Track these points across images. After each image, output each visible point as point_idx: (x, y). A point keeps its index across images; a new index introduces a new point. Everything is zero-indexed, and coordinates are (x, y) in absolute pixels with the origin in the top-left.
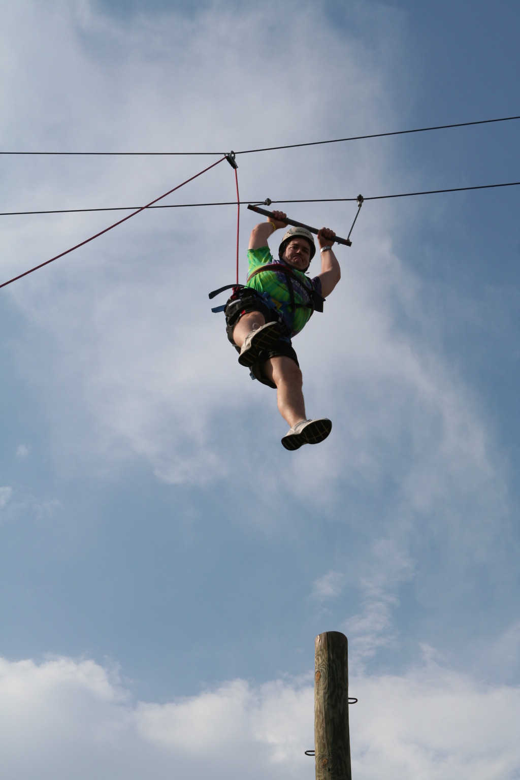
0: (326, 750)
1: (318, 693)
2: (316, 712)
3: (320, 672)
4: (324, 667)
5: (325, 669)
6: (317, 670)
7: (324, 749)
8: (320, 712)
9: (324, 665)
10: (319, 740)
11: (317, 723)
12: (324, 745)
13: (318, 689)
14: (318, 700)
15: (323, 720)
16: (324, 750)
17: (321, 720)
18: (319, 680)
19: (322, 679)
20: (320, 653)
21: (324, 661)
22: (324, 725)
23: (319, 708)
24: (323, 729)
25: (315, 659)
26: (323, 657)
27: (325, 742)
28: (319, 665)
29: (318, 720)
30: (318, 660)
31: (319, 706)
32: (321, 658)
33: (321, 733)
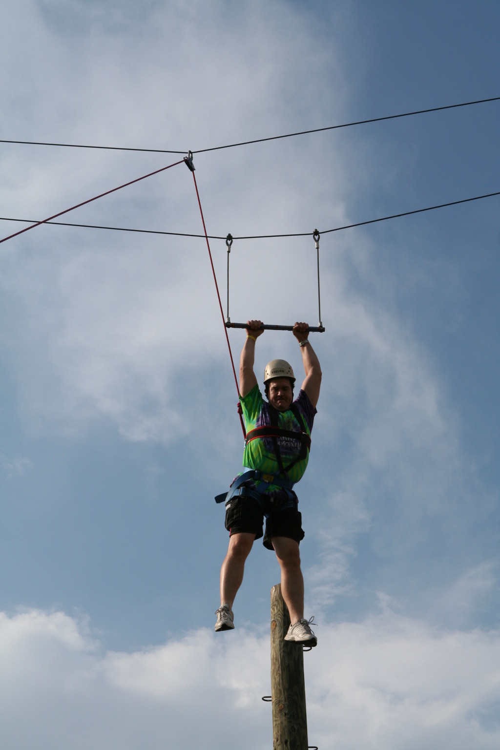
0: (282, 696)
1: (274, 642)
2: (272, 660)
3: (275, 621)
4: (279, 617)
5: (281, 618)
6: (273, 619)
7: (281, 694)
8: (276, 659)
9: (279, 614)
10: (276, 686)
11: (274, 669)
12: (280, 691)
13: (274, 638)
14: (274, 648)
15: (279, 667)
16: (280, 696)
17: (277, 668)
18: (275, 629)
19: (277, 628)
20: (276, 603)
21: (279, 610)
22: (280, 672)
23: (275, 656)
24: (279, 676)
25: (271, 610)
26: (279, 607)
27: (281, 688)
28: (274, 615)
29: (275, 667)
30: (274, 610)
31: (275, 654)
32: (277, 608)
33: (278, 679)
